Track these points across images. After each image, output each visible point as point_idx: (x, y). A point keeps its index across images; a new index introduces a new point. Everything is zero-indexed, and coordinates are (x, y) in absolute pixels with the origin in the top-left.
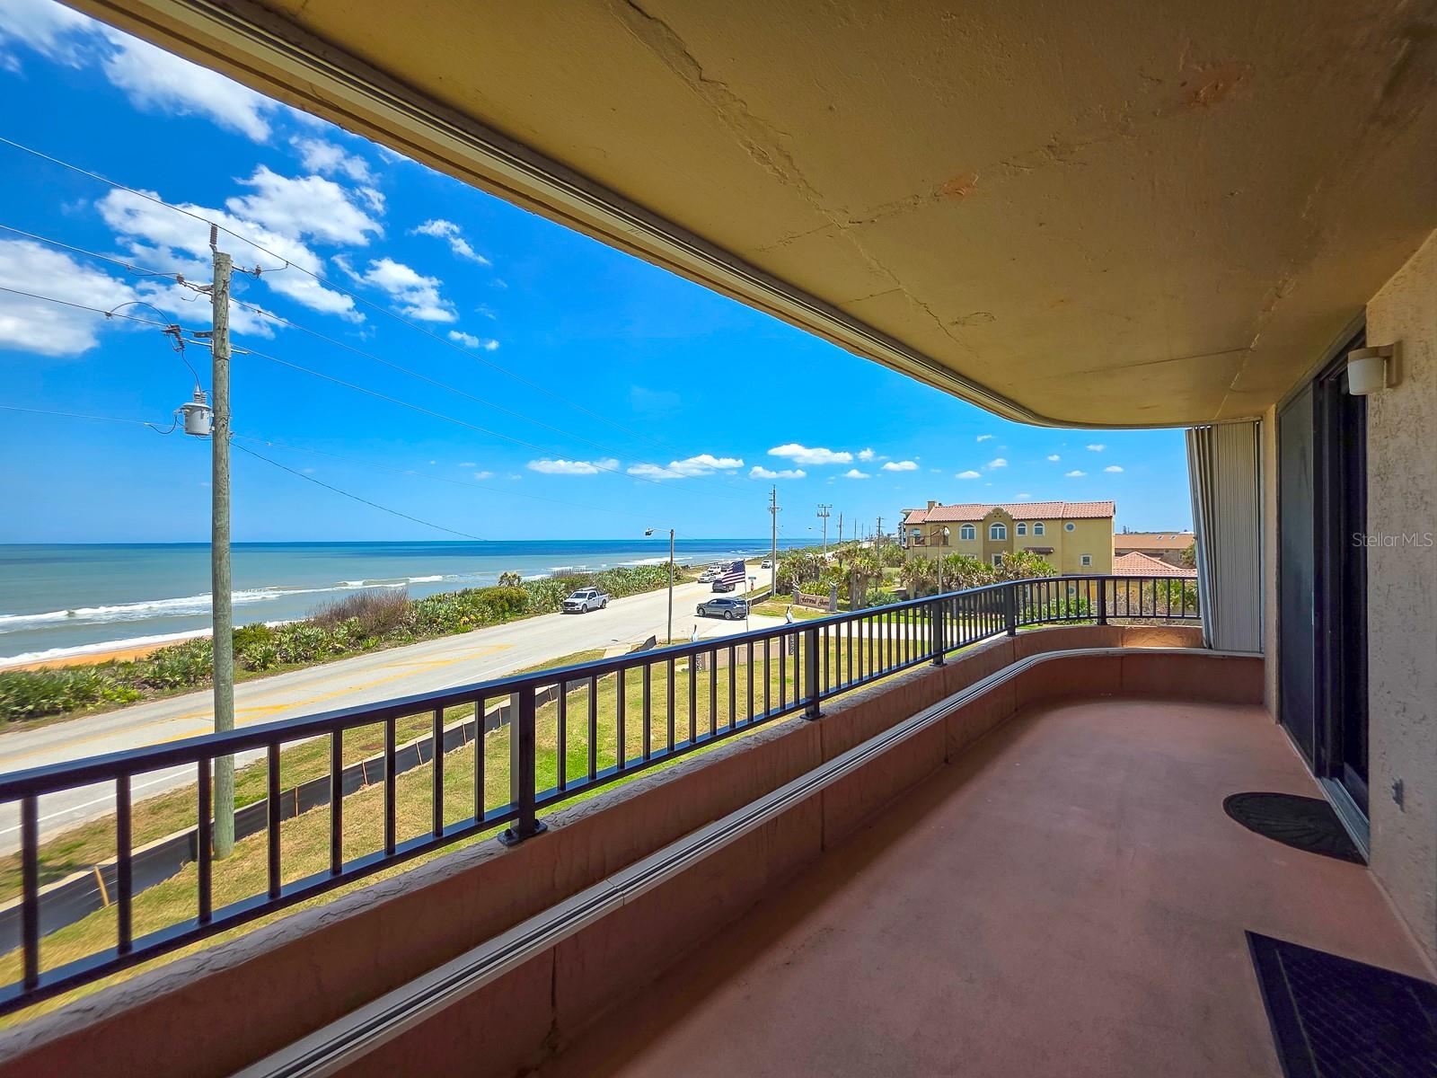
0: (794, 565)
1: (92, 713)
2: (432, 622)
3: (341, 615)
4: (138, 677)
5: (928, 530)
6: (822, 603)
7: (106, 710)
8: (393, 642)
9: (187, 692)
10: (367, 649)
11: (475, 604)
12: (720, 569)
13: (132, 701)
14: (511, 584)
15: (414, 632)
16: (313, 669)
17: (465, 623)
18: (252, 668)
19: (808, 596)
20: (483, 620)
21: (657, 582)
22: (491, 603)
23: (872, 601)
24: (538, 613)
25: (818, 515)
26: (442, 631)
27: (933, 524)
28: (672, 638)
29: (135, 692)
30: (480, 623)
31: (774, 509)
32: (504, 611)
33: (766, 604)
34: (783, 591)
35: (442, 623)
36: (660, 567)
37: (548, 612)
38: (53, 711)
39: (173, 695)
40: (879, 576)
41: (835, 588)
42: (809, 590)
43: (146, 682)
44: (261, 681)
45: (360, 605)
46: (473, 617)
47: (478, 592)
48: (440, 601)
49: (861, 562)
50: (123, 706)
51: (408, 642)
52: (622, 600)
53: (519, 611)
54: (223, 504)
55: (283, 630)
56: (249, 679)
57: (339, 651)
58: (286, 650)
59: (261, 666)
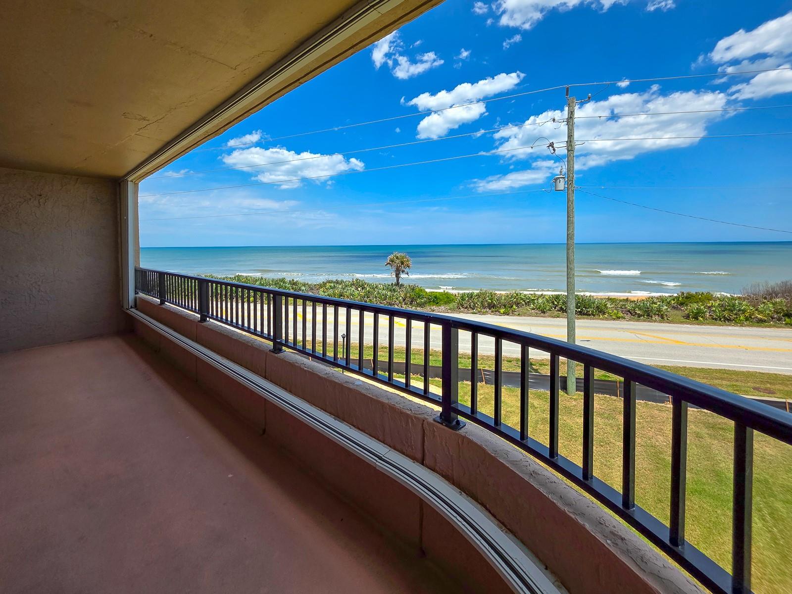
1: (601, 319)
4: (626, 308)
7: (607, 319)
9: (644, 321)
10: (790, 325)
13: (618, 318)
18: (687, 317)
29: (621, 314)
38: (587, 314)
39: (638, 321)
43: (629, 311)
44: (689, 326)
50: (614, 319)
54: (570, 223)
55: (722, 299)
56: (682, 323)
57: (761, 321)
58: (714, 311)
59: (695, 317)
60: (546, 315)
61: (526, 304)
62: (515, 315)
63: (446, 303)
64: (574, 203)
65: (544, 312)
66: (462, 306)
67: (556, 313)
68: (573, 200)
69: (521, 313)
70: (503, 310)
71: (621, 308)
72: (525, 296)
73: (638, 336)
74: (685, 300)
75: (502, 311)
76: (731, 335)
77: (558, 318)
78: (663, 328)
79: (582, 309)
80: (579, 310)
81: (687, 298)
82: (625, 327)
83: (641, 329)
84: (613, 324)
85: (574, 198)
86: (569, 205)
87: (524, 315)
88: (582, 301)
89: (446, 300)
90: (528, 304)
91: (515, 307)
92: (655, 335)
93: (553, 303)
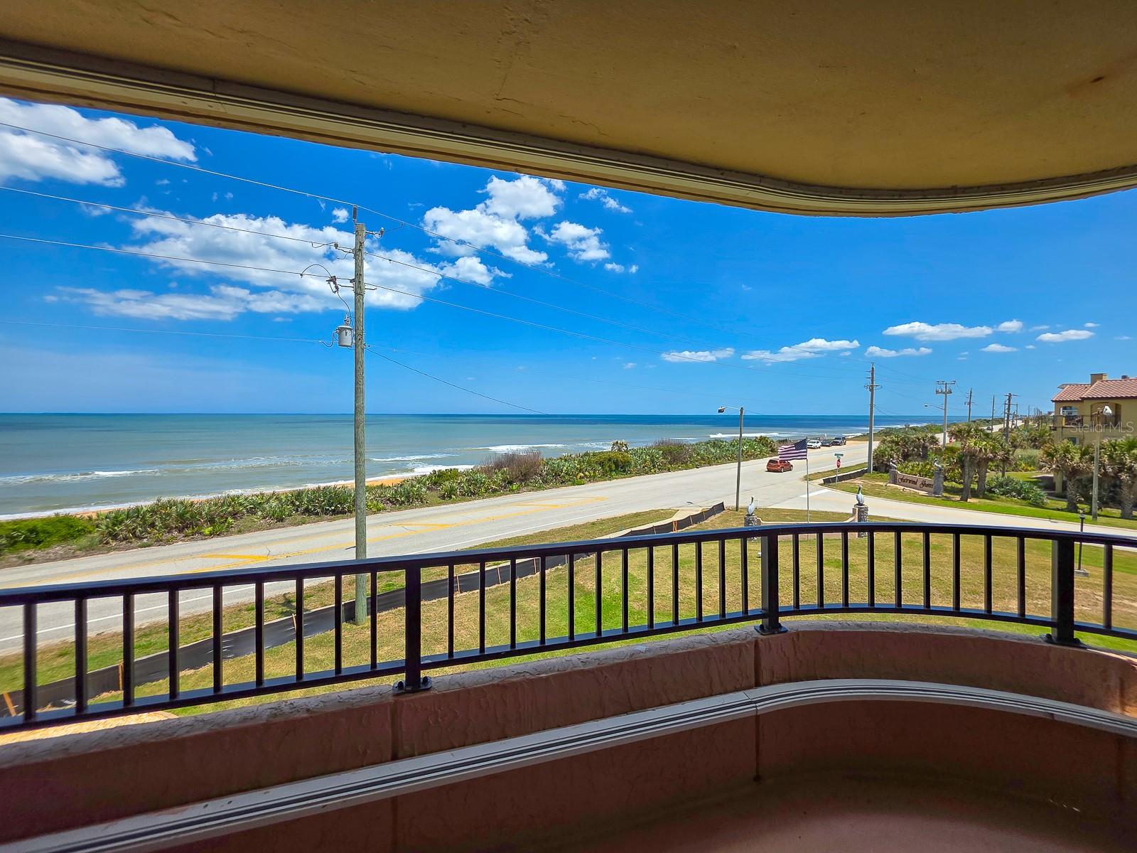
0: (897, 443)
2: (557, 475)
3: (499, 466)
4: (385, 496)
5: (1086, 409)
6: (924, 484)
8: (530, 488)
10: (512, 491)
11: (589, 464)
12: (820, 444)
13: (379, 510)
14: (619, 450)
15: (545, 482)
16: (476, 501)
17: (581, 478)
18: (443, 497)
19: (911, 477)
20: (594, 476)
21: (750, 453)
22: (601, 464)
23: (995, 487)
24: (638, 474)
25: (937, 392)
26: (563, 482)
27: (1094, 402)
28: (740, 506)
29: (381, 505)
30: (593, 479)
31: (872, 386)
32: (611, 471)
33: (858, 482)
34: (883, 469)
35: (564, 477)
36: (755, 441)
37: (647, 473)
38: (343, 512)
39: (399, 509)
40: (1005, 460)
41: (940, 470)
42: (912, 470)
43: (389, 500)
44: (445, 506)
45: (511, 460)
46: (587, 473)
47: (594, 455)
48: (566, 460)
49: (975, 444)
50: (375, 513)
51: (540, 488)
52: (714, 468)
53: (624, 471)
54: (358, 391)
55: (466, 473)
56: (440, 504)
57: (495, 491)
58: (463, 487)
59: (448, 496)
60: (285, 523)
61: (248, 512)
62: (232, 533)
63: (64, 539)
64: (365, 366)
65: (281, 520)
66: (115, 537)
67: (299, 518)
68: (363, 361)
69: (242, 528)
70: (210, 528)
71: (380, 496)
72: (246, 499)
73: (406, 527)
74: (438, 479)
75: (207, 531)
76: (479, 508)
77: (304, 525)
78: (425, 513)
79: (336, 507)
80: (333, 508)
81: (439, 476)
82: (389, 519)
83: (406, 519)
84: (374, 519)
85: (364, 358)
86: (358, 368)
87: (250, 529)
88: (335, 495)
89: (64, 532)
90: (252, 511)
91: (231, 521)
92: (421, 522)
93: (293, 503)
